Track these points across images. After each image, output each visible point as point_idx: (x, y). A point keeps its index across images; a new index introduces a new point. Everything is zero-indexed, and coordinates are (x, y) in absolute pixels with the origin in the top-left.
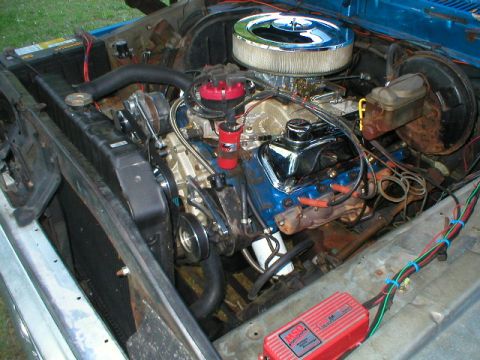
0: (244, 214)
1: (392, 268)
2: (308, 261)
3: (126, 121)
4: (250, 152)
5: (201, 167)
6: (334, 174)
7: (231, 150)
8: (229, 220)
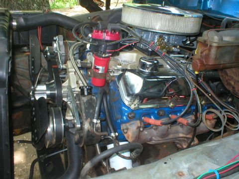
0: (96, 115)
3: (49, 54)
5: (80, 82)
6: (172, 104)
7: (100, 72)
8: (84, 118)
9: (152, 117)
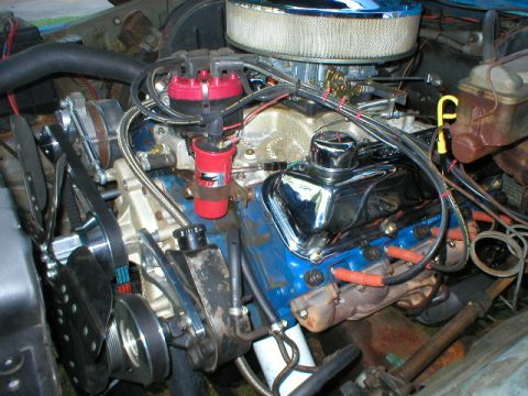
0: (235, 299)
2: (349, 383)
3: (55, 143)
4: (250, 189)
5: (165, 214)
6: (391, 229)
7: (216, 185)
8: (207, 309)
9: (351, 265)
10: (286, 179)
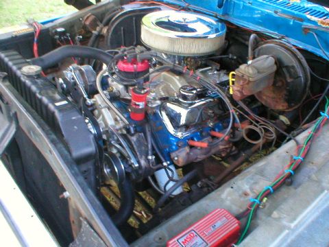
0: (150, 152)
1: (255, 191)
2: (194, 185)
3: (65, 86)
4: (153, 108)
5: (118, 118)
6: (212, 124)
7: (141, 107)
8: (139, 156)
9: (195, 139)
10: (169, 105)
